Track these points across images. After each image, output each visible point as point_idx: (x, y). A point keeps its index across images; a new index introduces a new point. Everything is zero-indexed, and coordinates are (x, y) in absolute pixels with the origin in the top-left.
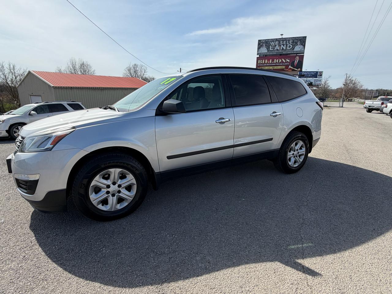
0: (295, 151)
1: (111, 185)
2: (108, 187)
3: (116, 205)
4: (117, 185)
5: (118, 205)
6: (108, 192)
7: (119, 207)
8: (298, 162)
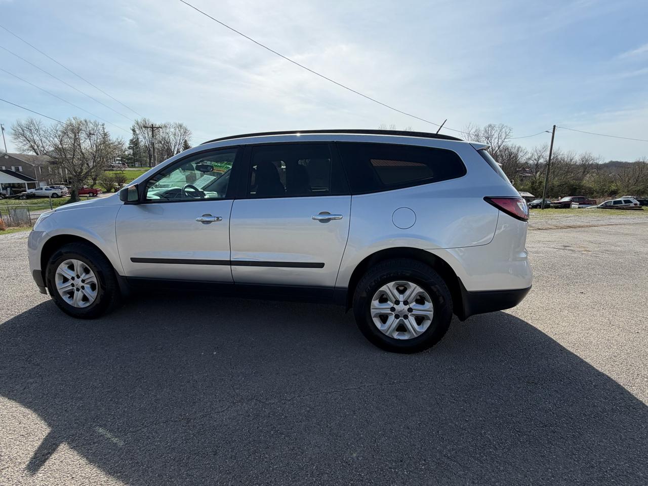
0: (397, 302)
1: (76, 278)
2: (73, 278)
3: (79, 301)
4: (80, 279)
5: (82, 302)
6: (73, 285)
7: (82, 305)
8: (410, 332)
